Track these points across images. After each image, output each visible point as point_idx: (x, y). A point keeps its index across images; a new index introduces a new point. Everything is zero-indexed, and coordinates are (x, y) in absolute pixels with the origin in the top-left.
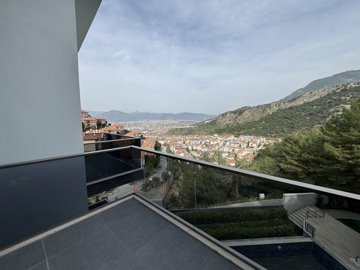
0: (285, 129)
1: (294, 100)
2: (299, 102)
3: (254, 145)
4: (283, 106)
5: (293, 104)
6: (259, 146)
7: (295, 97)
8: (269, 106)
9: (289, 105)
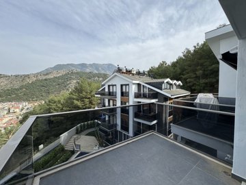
0: (43, 94)
1: (47, 74)
2: (51, 76)
3: (17, 110)
4: (40, 78)
5: (47, 77)
6: (22, 110)
7: (47, 72)
8: (28, 76)
9: (44, 78)
